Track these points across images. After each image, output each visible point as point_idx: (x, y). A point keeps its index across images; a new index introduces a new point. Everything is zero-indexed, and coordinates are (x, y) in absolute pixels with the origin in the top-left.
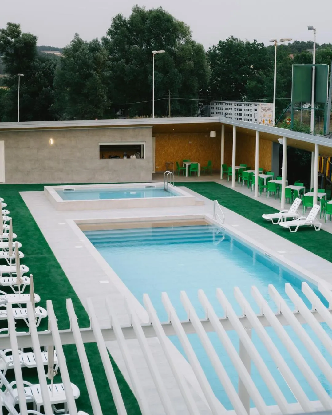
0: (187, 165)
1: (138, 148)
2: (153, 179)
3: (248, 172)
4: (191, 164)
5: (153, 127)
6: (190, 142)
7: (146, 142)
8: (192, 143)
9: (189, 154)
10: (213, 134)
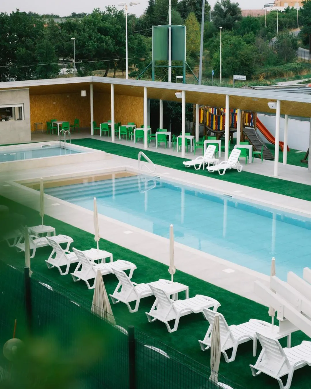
0: (58, 124)
1: (9, 111)
2: (32, 139)
3: (127, 127)
4: (63, 123)
5: (29, 89)
6: (54, 103)
7: (23, 104)
8: (56, 103)
9: (54, 114)
10: (83, 94)
